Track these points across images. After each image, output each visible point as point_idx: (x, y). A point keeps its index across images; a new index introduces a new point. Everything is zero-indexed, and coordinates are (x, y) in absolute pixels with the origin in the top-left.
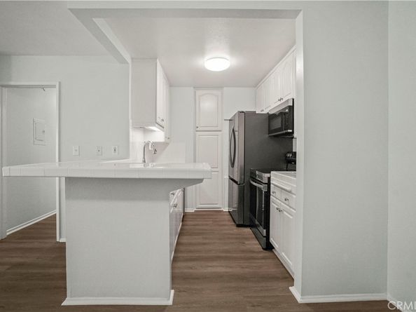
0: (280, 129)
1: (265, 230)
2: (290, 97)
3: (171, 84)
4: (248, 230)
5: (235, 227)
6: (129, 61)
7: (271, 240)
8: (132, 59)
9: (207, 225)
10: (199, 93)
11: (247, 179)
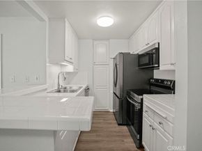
0: (149, 64)
1: (138, 136)
2: (156, 41)
3: (79, 37)
4: (125, 128)
5: (117, 125)
6: (47, 20)
7: (143, 143)
8: (49, 19)
9: (100, 123)
10: (96, 43)
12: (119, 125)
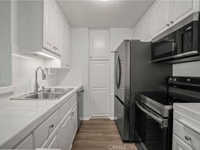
11: (133, 100)
12: (125, 141)
